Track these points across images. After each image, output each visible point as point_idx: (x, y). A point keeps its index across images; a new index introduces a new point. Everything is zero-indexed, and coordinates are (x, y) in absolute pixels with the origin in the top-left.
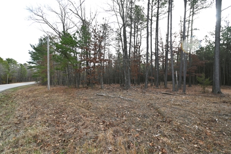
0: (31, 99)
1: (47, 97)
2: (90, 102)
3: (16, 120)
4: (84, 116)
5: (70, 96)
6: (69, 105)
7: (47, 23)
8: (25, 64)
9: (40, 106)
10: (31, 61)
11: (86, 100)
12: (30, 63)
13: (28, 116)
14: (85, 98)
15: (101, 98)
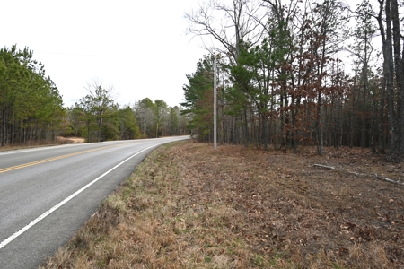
0: (194, 163)
1: (217, 161)
2: (302, 179)
3: (187, 190)
4: (297, 204)
5: (256, 163)
6: (260, 179)
7: (212, 32)
8: (176, 107)
9: (211, 175)
10: (185, 102)
11: (292, 174)
12: (183, 104)
13: (200, 187)
14: (289, 170)
15: (326, 175)
